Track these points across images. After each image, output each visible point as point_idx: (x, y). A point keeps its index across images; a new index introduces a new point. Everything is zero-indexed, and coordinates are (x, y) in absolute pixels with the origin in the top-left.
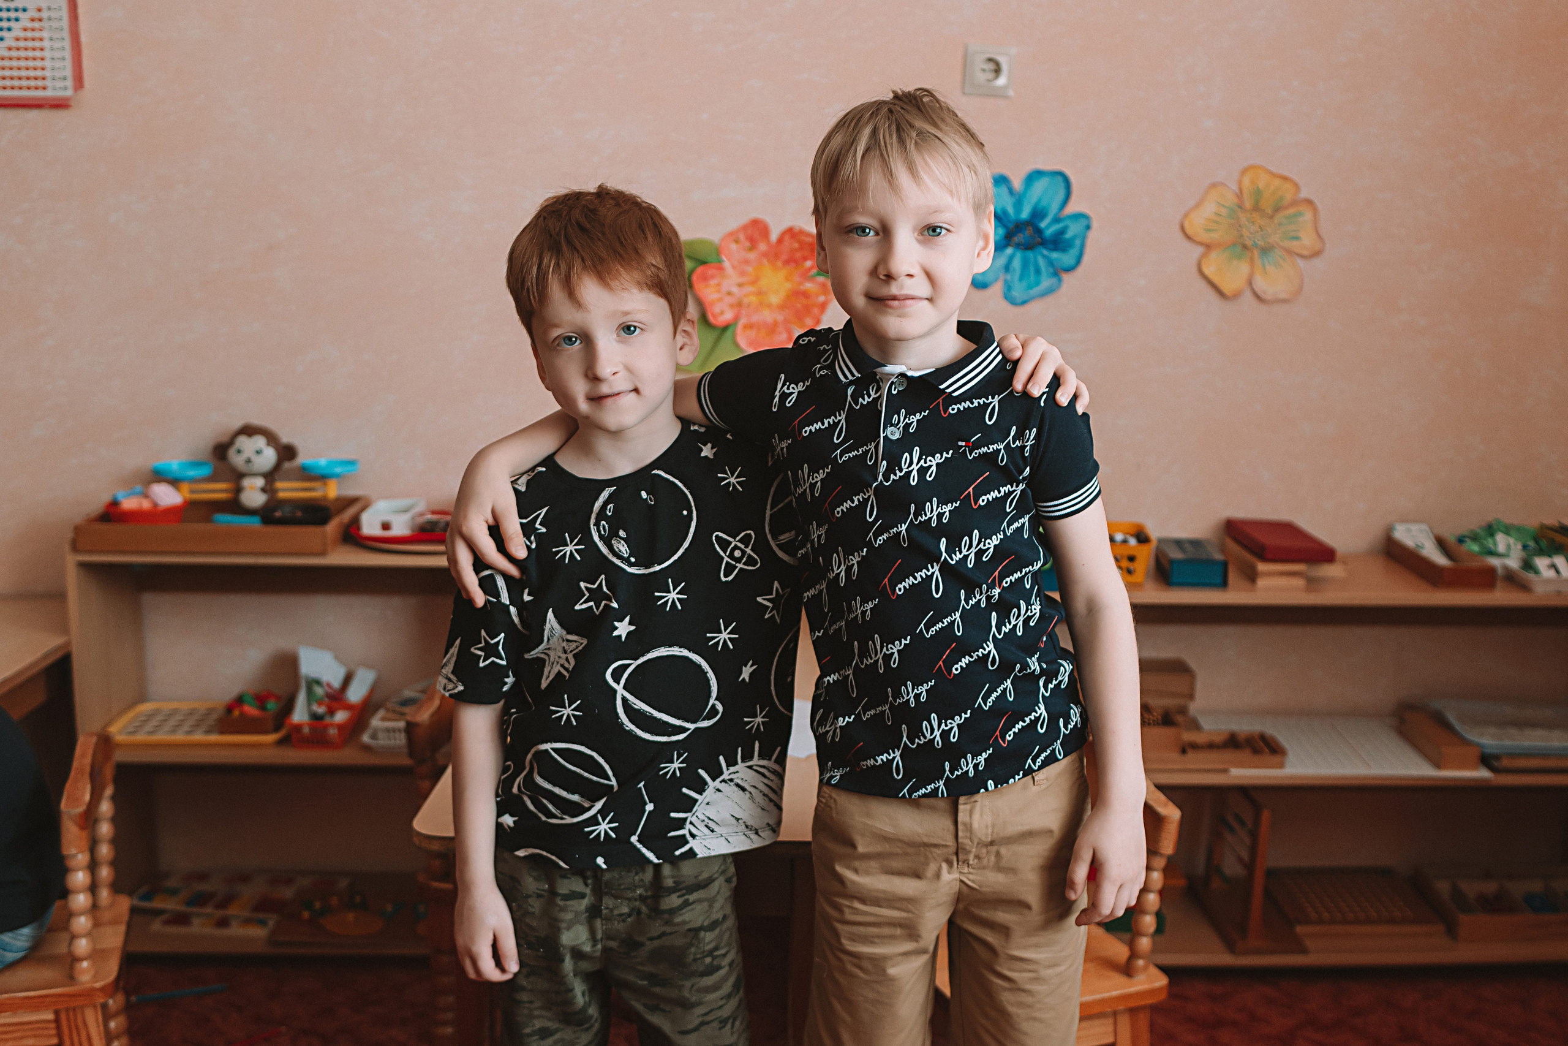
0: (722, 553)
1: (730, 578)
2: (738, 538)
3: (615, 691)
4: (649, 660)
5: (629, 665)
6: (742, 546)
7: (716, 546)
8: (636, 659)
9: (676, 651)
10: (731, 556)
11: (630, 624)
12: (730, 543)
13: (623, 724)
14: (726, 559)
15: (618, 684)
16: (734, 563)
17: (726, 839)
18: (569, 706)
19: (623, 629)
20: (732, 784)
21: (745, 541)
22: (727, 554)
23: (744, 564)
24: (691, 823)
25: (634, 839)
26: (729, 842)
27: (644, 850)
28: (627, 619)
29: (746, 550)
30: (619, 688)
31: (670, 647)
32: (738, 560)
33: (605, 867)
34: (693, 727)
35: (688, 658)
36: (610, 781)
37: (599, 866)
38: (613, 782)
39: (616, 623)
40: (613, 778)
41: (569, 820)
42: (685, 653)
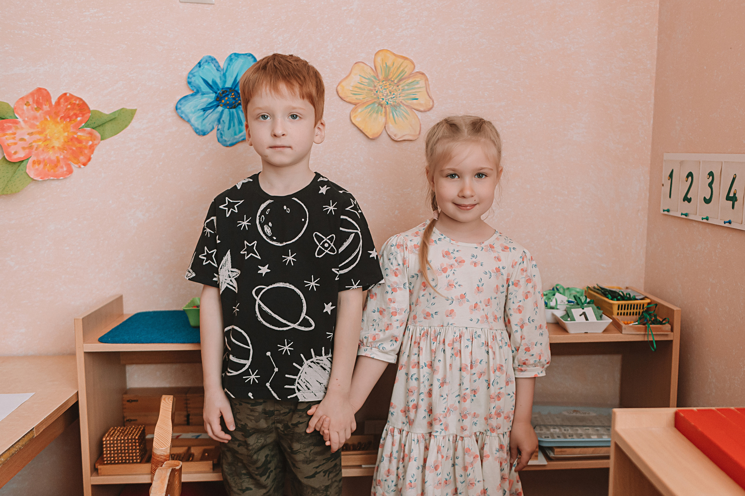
0: (317, 243)
1: (320, 256)
2: (328, 238)
3: (256, 300)
4: (274, 288)
5: (265, 288)
6: (329, 242)
7: (315, 239)
8: (267, 286)
9: (288, 285)
10: (323, 245)
11: (268, 268)
12: (324, 239)
13: (257, 317)
14: (319, 246)
15: (258, 297)
16: (324, 249)
17: (315, 394)
19: (264, 270)
20: (318, 365)
21: (331, 239)
22: (321, 244)
23: (329, 251)
24: (298, 383)
25: (268, 385)
26: (316, 396)
27: (273, 392)
28: (267, 266)
29: (331, 244)
30: (258, 299)
31: (285, 283)
32: (326, 248)
33: (252, 398)
34: (292, 326)
35: (293, 290)
36: (249, 346)
37: (250, 398)
38: (251, 347)
39: (260, 267)
40: (250, 345)
41: (235, 373)
42: (292, 287)
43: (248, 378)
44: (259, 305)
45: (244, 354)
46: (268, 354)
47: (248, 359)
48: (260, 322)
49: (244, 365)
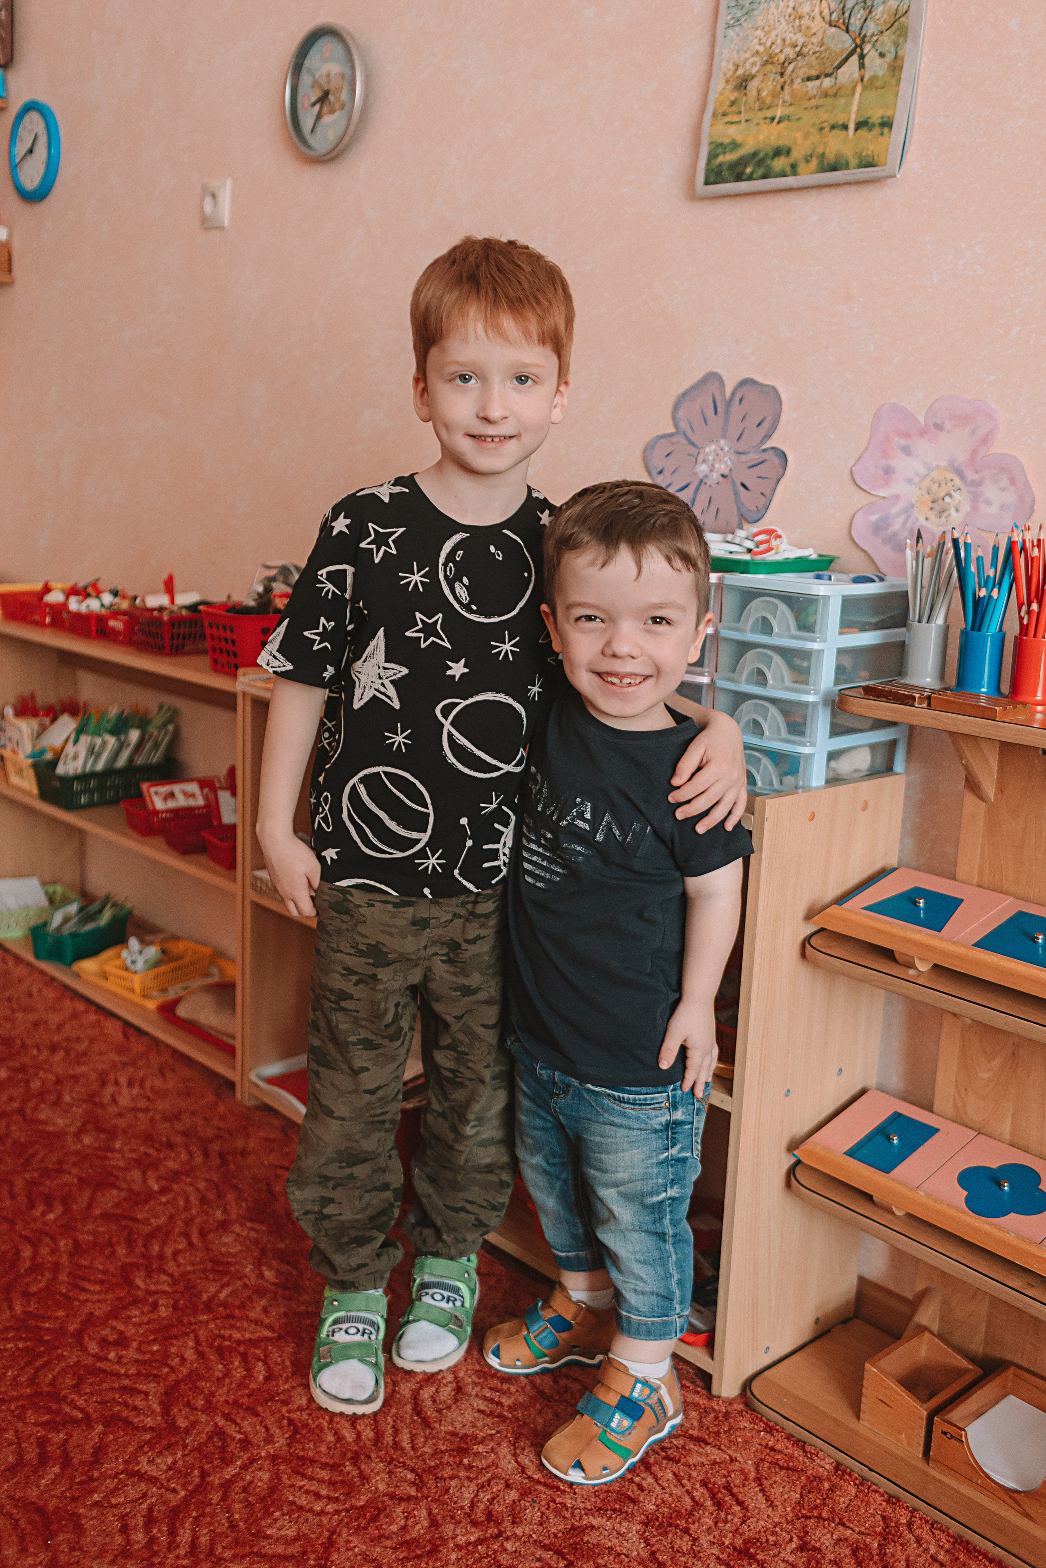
3: (443, 726)
4: (477, 702)
5: (459, 703)
8: (465, 699)
9: (501, 697)
11: (465, 666)
13: (447, 759)
15: (446, 719)
18: (402, 734)
19: (458, 669)
24: (504, 854)
25: (457, 871)
28: (463, 661)
30: (447, 723)
31: (497, 693)
33: (430, 897)
34: (506, 768)
35: (511, 705)
36: (427, 808)
37: (426, 896)
38: (431, 810)
39: (449, 663)
40: (430, 807)
41: (400, 855)
42: (510, 701)
43: (424, 863)
44: (450, 735)
45: (417, 822)
46: (464, 821)
47: (425, 831)
48: (451, 765)
49: (418, 841)
